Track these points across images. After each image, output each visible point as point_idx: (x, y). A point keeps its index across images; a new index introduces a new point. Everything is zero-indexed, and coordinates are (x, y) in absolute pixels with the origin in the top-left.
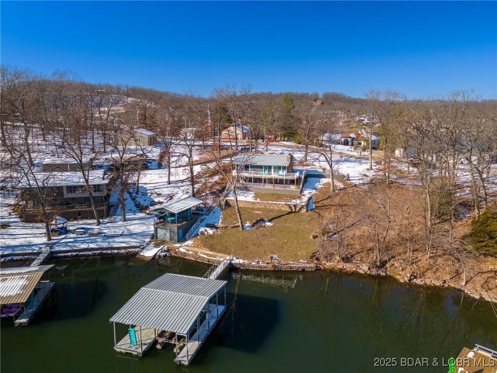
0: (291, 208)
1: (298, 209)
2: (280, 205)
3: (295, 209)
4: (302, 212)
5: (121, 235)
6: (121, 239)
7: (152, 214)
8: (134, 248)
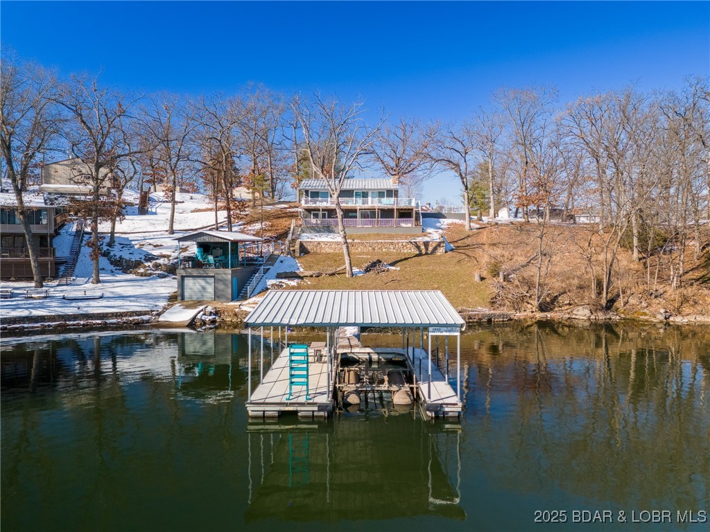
0: (418, 247)
1: (430, 249)
2: (400, 244)
3: (427, 249)
4: (439, 254)
5: (101, 297)
6: (104, 303)
7: (151, 274)
8: (138, 316)
